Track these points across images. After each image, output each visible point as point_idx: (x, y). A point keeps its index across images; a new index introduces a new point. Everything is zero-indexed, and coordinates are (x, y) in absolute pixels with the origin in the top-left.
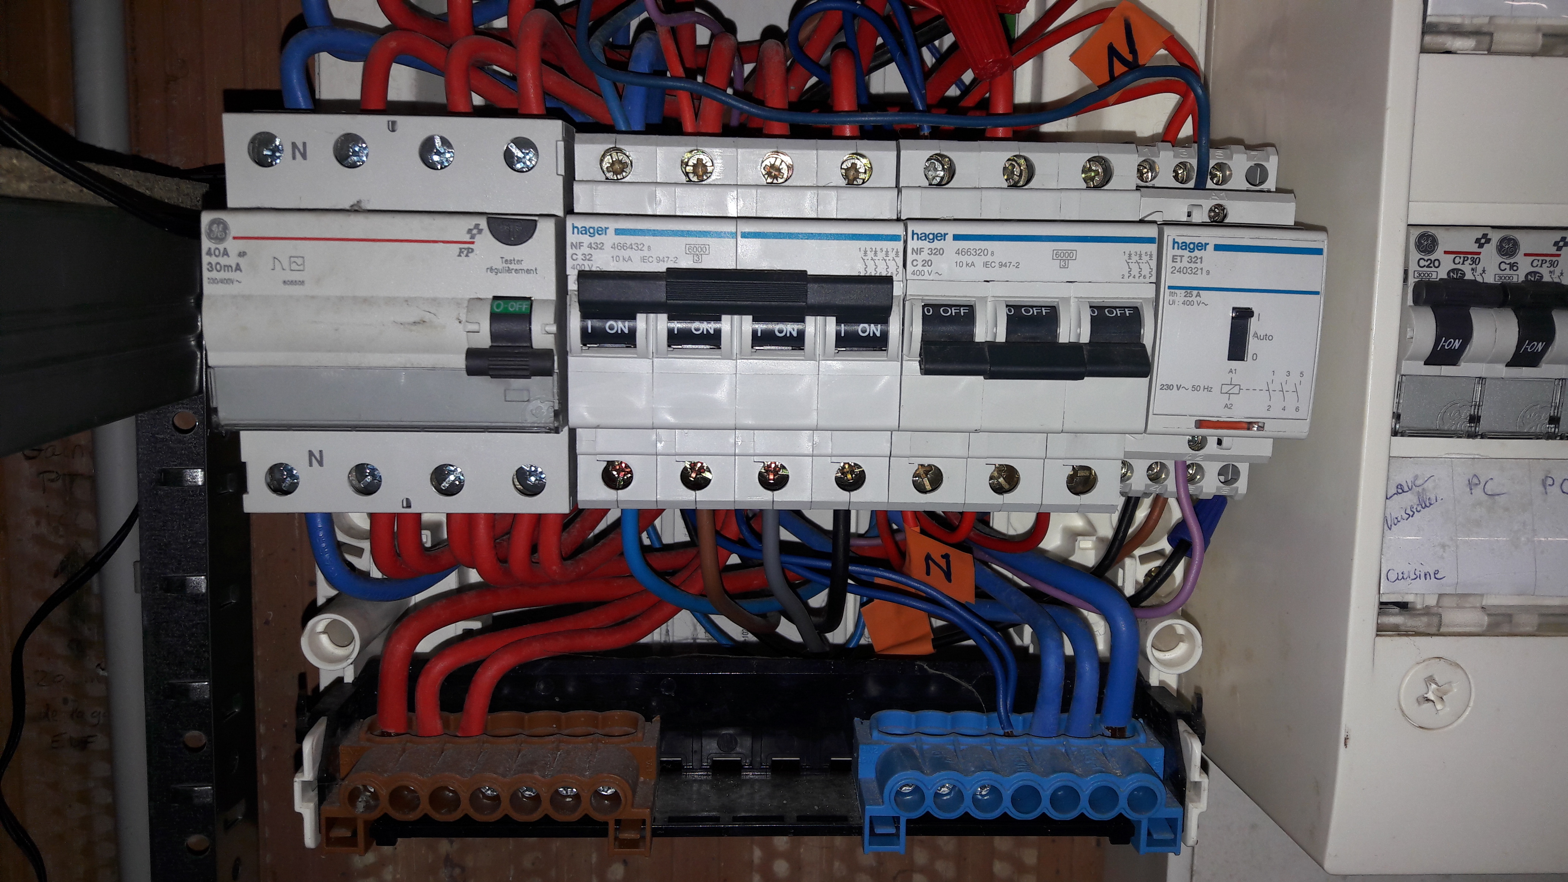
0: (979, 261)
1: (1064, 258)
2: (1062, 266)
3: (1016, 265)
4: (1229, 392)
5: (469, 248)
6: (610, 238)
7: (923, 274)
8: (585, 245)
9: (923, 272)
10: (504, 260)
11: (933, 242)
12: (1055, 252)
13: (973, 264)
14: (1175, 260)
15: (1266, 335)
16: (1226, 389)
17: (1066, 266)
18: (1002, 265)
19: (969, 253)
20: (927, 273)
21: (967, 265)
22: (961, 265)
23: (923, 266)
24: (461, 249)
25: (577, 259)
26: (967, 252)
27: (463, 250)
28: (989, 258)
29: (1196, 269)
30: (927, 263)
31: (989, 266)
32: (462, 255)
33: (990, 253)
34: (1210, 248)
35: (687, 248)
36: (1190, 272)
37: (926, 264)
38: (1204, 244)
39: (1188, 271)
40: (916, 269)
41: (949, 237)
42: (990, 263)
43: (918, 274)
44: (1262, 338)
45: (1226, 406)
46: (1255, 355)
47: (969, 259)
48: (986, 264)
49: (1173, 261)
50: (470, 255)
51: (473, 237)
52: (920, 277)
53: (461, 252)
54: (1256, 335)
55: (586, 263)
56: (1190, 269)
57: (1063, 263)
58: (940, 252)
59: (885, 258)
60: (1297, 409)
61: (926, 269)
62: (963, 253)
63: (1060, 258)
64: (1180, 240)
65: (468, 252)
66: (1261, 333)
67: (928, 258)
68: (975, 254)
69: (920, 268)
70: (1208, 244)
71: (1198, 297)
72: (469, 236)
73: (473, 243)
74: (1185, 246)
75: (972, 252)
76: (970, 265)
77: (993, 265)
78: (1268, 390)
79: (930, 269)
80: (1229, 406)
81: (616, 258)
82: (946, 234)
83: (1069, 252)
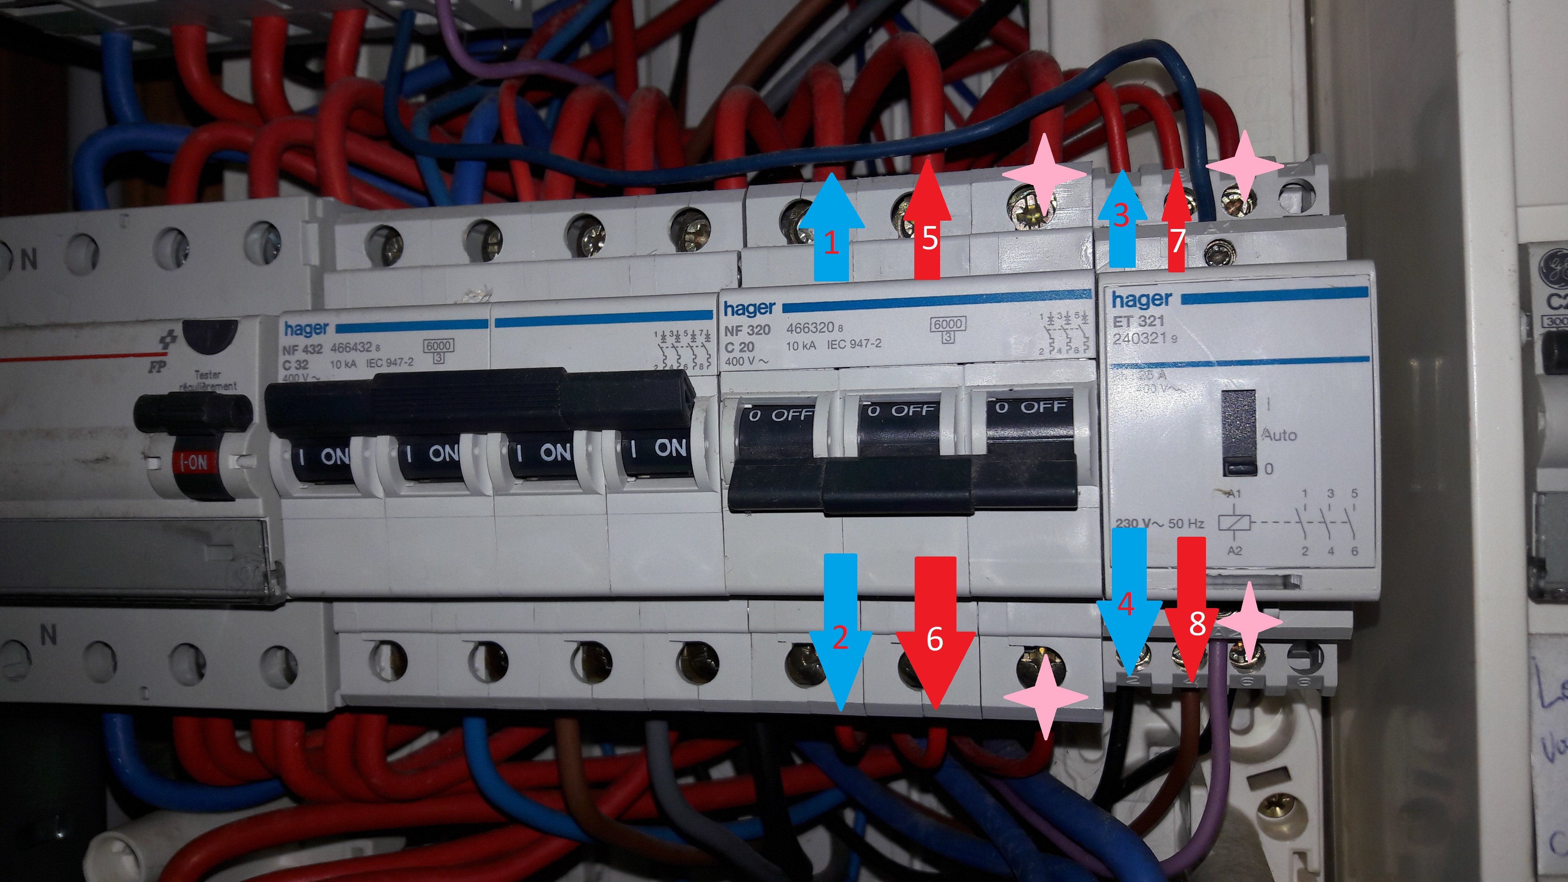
0: (821, 340)
1: (948, 329)
2: (945, 341)
3: (876, 344)
4: (1234, 528)
5: (162, 362)
6: (331, 337)
7: (741, 363)
8: (300, 348)
9: (741, 359)
10: (199, 373)
11: (755, 316)
12: (934, 320)
13: (813, 345)
14: (1118, 324)
15: (1285, 433)
16: (1226, 522)
17: (952, 341)
18: (854, 344)
19: (806, 330)
20: (746, 361)
21: (805, 346)
22: (796, 348)
23: (741, 351)
24: (152, 363)
25: (290, 368)
26: (803, 328)
27: (155, 364)
28: (836, 335)
29: (1155, 335)
30: (748, 347)
31: (837, 346)
32: (153, 370)
33: (836, 328)
34: (1175, 300)
35: (426, 346)
36: (1146, 340)
37: (746, 349)
38: (1164, 296)
39: (1142, 339)
40: (731, 356)
41: (778, 309)
42: (837, 342)
43: (735, 363)
44: (1277, 438)
45: (1231, 550)
46: (1269, 466)
47: (806, 338)
48: (831, 345)
49: (1115, 326)
50: (162, 370)
51: (166, 346)
52: (738, 367)
53: (153, 367)
54: (1268, 434)
55: (300, 372)
56: (1145, 335)
57: (945, 337)
58: (765, 330)
59: (691, 344)
60: (1355, 551)
61: (745, 355)
62: (798, 330)
63: (941, 329)
64: (1124, 292)
65: (161, 367)
66: (1277, 429)
67: (747, 339)
68: (814, 330)
69: (737, 354)
70: (1171, 295)
71: (1162, 379)
72: (161, 346)
73: (165, 354)
74: (1133, 301)
75: (812, 328)
76: (808, 346)
77: (842, 344)
78: (1301, 522)
79: (751, 355)
80: (1236, 551)
81: (337, 364)
82: (772, 305)
83: (955, 319)
